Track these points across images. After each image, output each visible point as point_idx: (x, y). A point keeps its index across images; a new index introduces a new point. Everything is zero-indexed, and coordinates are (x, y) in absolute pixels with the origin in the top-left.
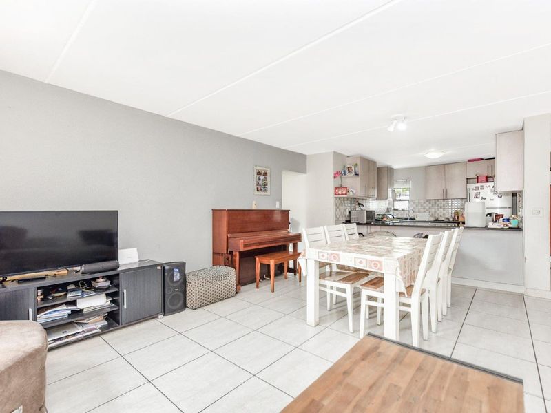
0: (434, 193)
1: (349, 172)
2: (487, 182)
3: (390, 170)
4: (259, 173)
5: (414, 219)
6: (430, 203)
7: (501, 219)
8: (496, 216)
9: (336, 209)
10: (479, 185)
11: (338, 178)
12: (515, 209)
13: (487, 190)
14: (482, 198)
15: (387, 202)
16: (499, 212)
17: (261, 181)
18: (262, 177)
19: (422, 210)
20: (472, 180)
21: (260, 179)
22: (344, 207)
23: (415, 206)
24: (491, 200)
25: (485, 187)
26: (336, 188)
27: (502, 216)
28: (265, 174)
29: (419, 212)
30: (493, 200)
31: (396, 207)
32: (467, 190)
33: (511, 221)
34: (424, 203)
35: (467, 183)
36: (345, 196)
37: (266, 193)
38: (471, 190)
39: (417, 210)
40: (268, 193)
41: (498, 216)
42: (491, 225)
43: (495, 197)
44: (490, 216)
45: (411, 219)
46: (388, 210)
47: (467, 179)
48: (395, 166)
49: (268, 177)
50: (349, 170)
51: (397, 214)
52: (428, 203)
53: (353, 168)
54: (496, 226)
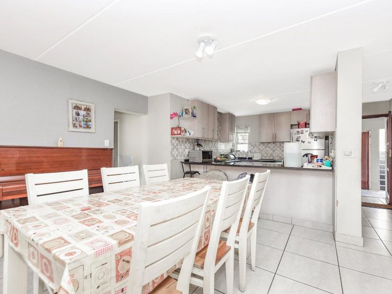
0: (266, 137)
1: (186, 113)
2: (306, 127)
3: (232, 117)
4: (77, 107)
5: (251, 158)
6: (263, 145)
7: (315, 160)
8: (311, 157)
9: (173, 149)
10: (300, 130)
11: (176, 118)
12: (327, 150)
13: (305, 135)
14: (302, 141)
15: (231, 144)
16: (315, 153)
17: (81, 118)
18: (82, 113)
19: (258, 151)
20: (295, 126)
21: (78, 114)
22: (183, 147)
23: (252, 147)
24: (309, 143)
25: (304, 132)
26: (172, 129)
27: (317, 156)
28: (88, 110)
29: (255, 153)
30: (310, 143)
31: (238, 149)
32: (291, 134)
33: (324, 162)
34: (259, 145)
35: (291, 128)
36: (180, 136)
37: (87, 130)
38: (293, 135)
39: (254, 151)
40: (92, 130)
41: (313, 157)
42: (306, 166)
43: (312, 140)
44: (307, 157)
45: (249, 158)
46: (232, 151)
47: (291, 125)
48: (237, 114)
49: (92, 113)
50: (187, 111)
51: (239, 155)
52: (262, 145)
53: (190, 110)
54: (310, 166)
